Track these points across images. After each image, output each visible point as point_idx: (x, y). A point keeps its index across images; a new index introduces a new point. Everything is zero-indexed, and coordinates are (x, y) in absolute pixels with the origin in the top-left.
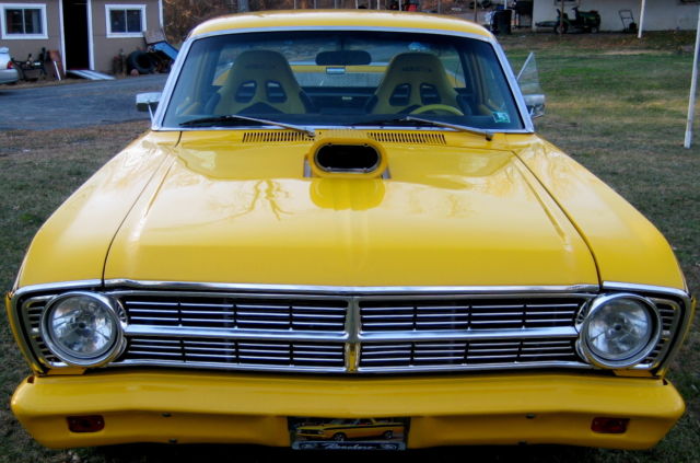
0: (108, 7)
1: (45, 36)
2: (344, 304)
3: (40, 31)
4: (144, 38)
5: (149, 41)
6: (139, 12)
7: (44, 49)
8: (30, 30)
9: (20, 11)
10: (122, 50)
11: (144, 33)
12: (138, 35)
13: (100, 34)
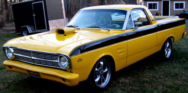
0: (175, 2)
1: (158, 10)
2: (31, 52)
3: (157, 9)
4: (184, 10)
5: (185, 11)
6: (183, 3)
7: (157, 13)
8: (154, 8)
9: (152, 4)
10: (177, 13)
11: (184, 9)
12: (182, 9)
13: (172, 9)
